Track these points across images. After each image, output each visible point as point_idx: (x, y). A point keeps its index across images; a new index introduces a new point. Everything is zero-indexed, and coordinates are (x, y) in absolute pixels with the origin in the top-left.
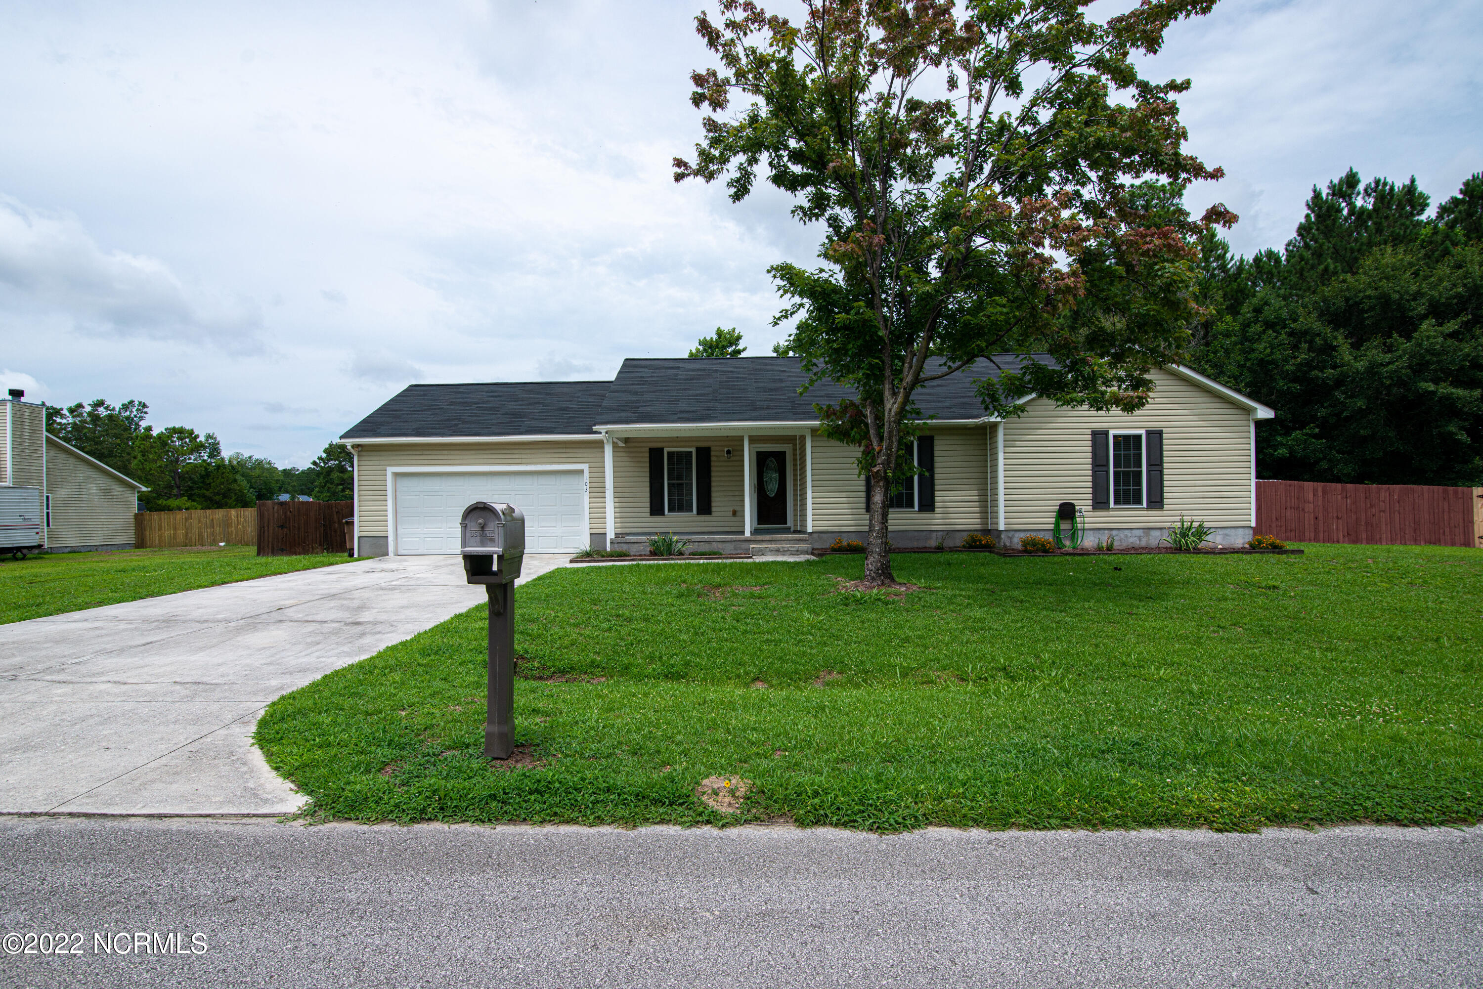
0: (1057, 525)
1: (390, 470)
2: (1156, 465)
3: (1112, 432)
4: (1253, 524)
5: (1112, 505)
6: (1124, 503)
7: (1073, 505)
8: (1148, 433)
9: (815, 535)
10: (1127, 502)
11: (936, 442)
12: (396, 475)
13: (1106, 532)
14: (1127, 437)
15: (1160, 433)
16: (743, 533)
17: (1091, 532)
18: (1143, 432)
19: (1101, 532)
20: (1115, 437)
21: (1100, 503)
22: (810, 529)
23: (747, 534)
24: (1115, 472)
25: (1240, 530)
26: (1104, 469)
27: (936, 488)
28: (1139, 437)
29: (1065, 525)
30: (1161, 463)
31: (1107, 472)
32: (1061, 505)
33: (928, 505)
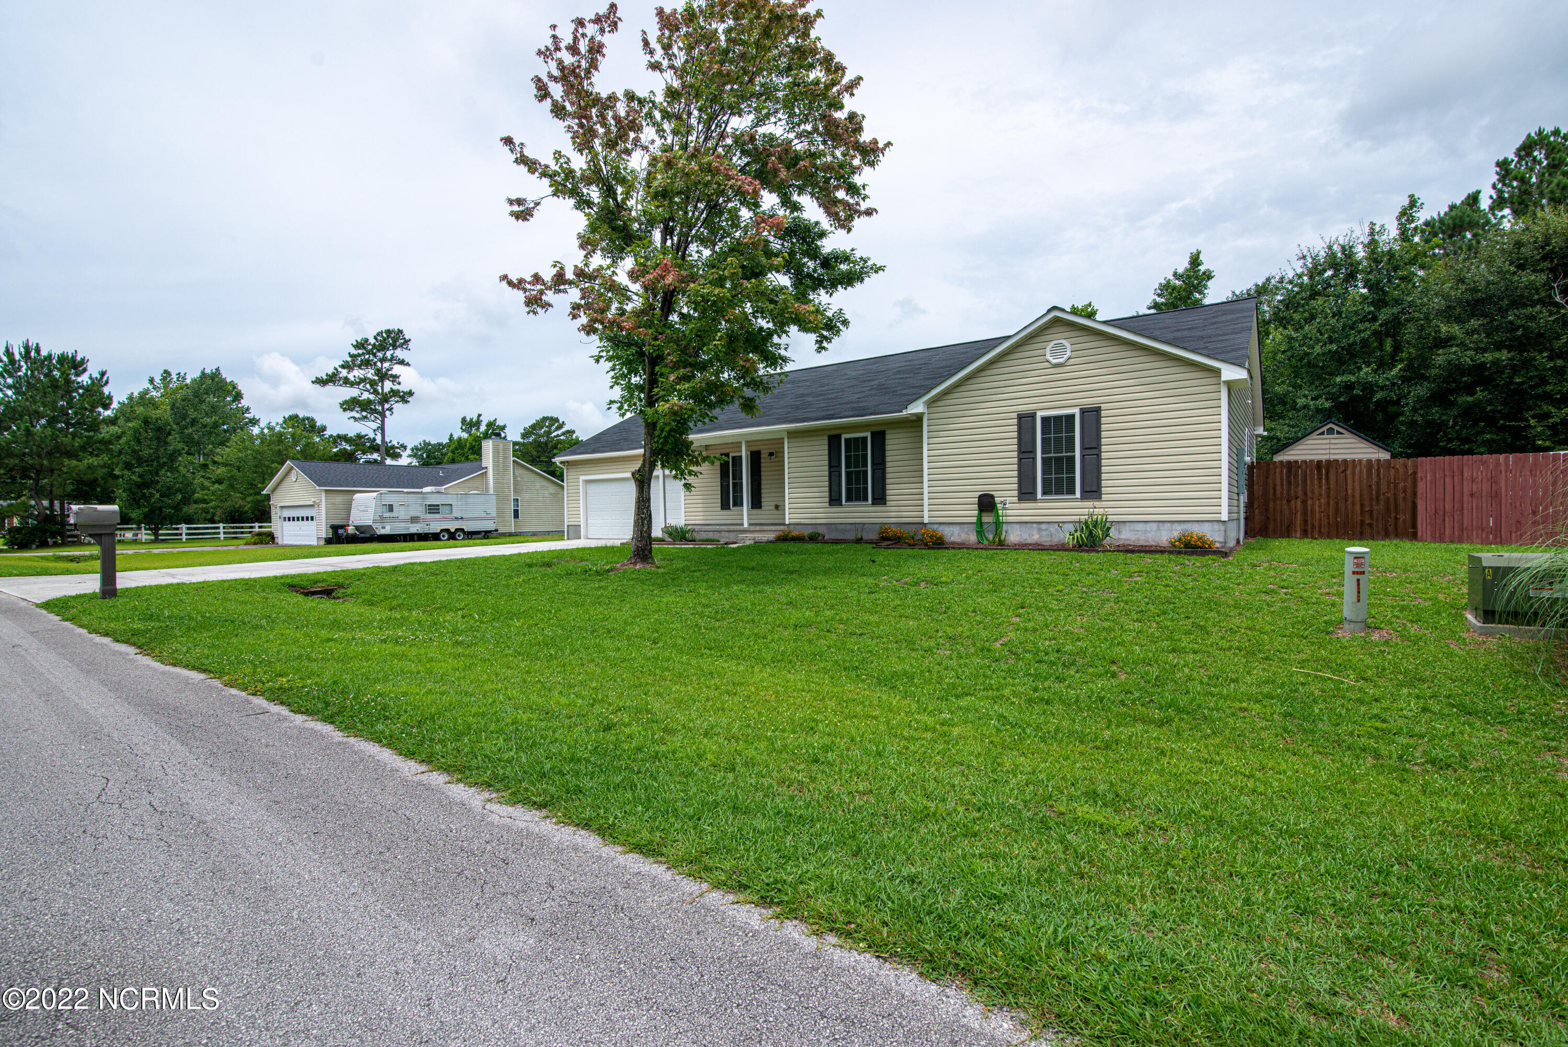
0: (980, 518)
1: (582, 478)
2: (1093, 448)
3: (1040, 414)
4: (1224, 517)
5: (1039, 496)
6: (1057, 493)
7: (992, 497)
8: (1083, 412)
9: (792, 527)
10: (1059, 492)
11: (887, 437)
12: (587, 482)
13: (1035, 525)
14: (1058, 419)
15: (1097, 410)
16: (742, 525)
17: (1018, 526)
18: (1076, 411)
19: (1029, 525)
20: (1045, 420)
21: (1026, 493)
22: (787, 522)
23: (746, 525)
24: (1043, 459)
25: (1207, 524)
26: (1031, 455)
27: (888, 481)
28: (1071, 418)
29: (988, 518)
30: (1098, 447)
31: (1034, 459)
32: (980, 497)
33: (880, 499)
